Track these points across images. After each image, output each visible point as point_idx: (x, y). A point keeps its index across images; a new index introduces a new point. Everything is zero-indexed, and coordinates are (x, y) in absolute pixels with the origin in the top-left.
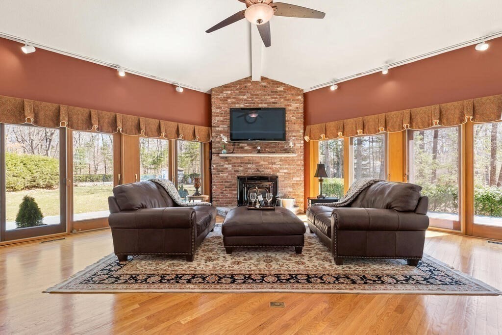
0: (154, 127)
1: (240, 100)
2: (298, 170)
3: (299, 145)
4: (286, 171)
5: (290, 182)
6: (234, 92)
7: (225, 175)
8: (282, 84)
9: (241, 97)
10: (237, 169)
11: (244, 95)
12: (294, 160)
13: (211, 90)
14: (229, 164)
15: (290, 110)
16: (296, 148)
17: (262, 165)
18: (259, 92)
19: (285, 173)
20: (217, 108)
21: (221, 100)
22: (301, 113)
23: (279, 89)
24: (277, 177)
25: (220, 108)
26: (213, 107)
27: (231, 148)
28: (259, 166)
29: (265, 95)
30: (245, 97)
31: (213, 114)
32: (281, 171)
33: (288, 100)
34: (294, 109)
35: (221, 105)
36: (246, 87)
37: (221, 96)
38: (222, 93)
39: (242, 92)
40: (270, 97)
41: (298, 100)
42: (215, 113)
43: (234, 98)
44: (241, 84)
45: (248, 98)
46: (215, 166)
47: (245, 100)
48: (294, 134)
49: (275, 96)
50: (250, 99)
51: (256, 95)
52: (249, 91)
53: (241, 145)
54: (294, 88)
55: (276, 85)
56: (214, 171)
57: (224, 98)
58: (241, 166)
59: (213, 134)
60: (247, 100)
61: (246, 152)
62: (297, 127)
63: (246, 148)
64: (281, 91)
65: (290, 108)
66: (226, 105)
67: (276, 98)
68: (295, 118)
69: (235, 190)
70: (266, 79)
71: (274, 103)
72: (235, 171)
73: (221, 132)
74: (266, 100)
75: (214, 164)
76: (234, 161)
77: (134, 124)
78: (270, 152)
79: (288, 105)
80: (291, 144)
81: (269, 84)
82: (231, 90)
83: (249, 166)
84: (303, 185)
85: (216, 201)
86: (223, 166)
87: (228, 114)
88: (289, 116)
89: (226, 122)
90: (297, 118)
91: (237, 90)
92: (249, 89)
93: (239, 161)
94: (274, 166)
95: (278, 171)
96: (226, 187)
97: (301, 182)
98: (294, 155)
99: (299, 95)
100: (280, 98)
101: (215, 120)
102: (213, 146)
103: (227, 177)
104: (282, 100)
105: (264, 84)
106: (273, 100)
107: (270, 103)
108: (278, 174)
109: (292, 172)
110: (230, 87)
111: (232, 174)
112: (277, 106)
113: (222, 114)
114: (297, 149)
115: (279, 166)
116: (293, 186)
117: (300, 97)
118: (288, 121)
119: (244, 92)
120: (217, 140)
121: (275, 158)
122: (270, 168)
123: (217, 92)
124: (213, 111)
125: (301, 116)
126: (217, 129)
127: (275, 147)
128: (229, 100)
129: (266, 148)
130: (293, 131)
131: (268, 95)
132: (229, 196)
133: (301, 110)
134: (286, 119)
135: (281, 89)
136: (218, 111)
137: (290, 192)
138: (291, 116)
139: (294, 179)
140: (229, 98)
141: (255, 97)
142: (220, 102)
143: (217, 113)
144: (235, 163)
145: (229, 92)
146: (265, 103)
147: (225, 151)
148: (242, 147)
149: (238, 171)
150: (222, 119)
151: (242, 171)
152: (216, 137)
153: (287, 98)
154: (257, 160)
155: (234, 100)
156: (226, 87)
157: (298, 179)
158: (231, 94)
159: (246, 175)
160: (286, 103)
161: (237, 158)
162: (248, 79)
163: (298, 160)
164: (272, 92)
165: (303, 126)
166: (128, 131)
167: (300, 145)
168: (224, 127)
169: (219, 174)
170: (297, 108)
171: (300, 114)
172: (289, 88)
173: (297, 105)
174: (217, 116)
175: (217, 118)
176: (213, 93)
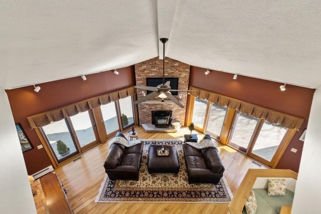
0: (107, 99)
1: (152, 71)
3: (185, 96)
4: (177, 108)
5: (178, 113)
6: (148, 67)
7: (145, 110)
8: (177, 61)
9: (153, 69)
10: (151, 107)
11: (155, 68)
13: (135, 64)
14: (147, 105)
15: (181, 77)
16: (183, 97)
17: (164, 106)
19: (176, 109)
20: (138, 76)
21: (141, 71)
22: (188, 79)
23: (175, 65)
24: (172, 111)
26: (136, 75)
30: (155, 70)
31: (136, 79)
33: (181, 71)
34: (184, 77)
35: (141, 74)
36: (155, 63)
37: (140, 69)
38: (141, 67)
39: (153, 67)
40: (170, 69)
41: (186, 71)
42: (137, 79)
43: (148, 70)
44: (153, 62)
45: (157, 70)
46: (139, 106)
47: (155, 71)
49: (173, 69)
50: (158, 71)
52: (157, 66)
54: (184, 64)
55: (174, 62)
56: (139, 109)
57: (142, 70)
58: (153, 106)
60: (156, 71)
62: (184, 87)
64: (177, 66)
65: (181, 76)
66: (144, 74)
67: (174, 70)
68: (184, 82)
69: (150, 117)
70: (168, 58)
71: (172, 73)
72: (150, 108)
74: (167, 71)
75: (139, 105)
79: (180, 74)
80: (180, 97)
81: (170, 61)
82: (147, 65)
83: (157, 106)
84: (185, 114)
85: (141, 121)
86: (144, 106)
87: (145, 79)
88: (180, 81)
89: (144, 84)
90: (185, 82)
91: (150, 65)
92: (158, 65)
94: (170, 106)
95: (173, 108)
96: (146, 116)
99: (187, 68)
100: (176, 70)
102: (138, 97)
103: (146, 111)
104: (177, 71)
105: (167, 61)
106: (172, 71)
107: (170, 73)
108: (172, 110)
110: (146, 63)
111: (149, 110)
113: (142, 79)
115: (173, 106)
116: (180, 115)
117: (188, 70)
118: (180, 83)
119: (154, 67)
120: (140, 93)
122: (169, 107)
123: (138, 66)
124: (137, 77)
125: (188, 80)
128: (146, 71)
130: (182, 89)
131: (169, 68)
132: (148, 119)
133: (188, 77)
134: (179, 82)
135: (177, 64)
136: (139, 77)
137: (178, 117)
138: (181, 80)
139: (181, 112)
140: (146, 70)
141: (161, 69)
142: (140, 72)
143: (139, 79)
144: (150, 105)
145: (145, 67)
146: (167, 73)
149: (152, 108)
150: (142, 82)
151: (154, 108)
152: (139, 92)
153: (180, 70)
155: (148, 71)
156: (143, 63)
157: (183, 112)
158: (146, 68)
159: (156, 110)
160: (179, 73)
162: (157, 58)
164: (171, 66)
165: (188, 86)
166: (95, 107)
169: (142, 110)
170: (186, 76)
171: (187, 80)
172: (182, 64)
173: (186, 74)
174: (139, 81)
175: (139, 82)
176: (136, 67)
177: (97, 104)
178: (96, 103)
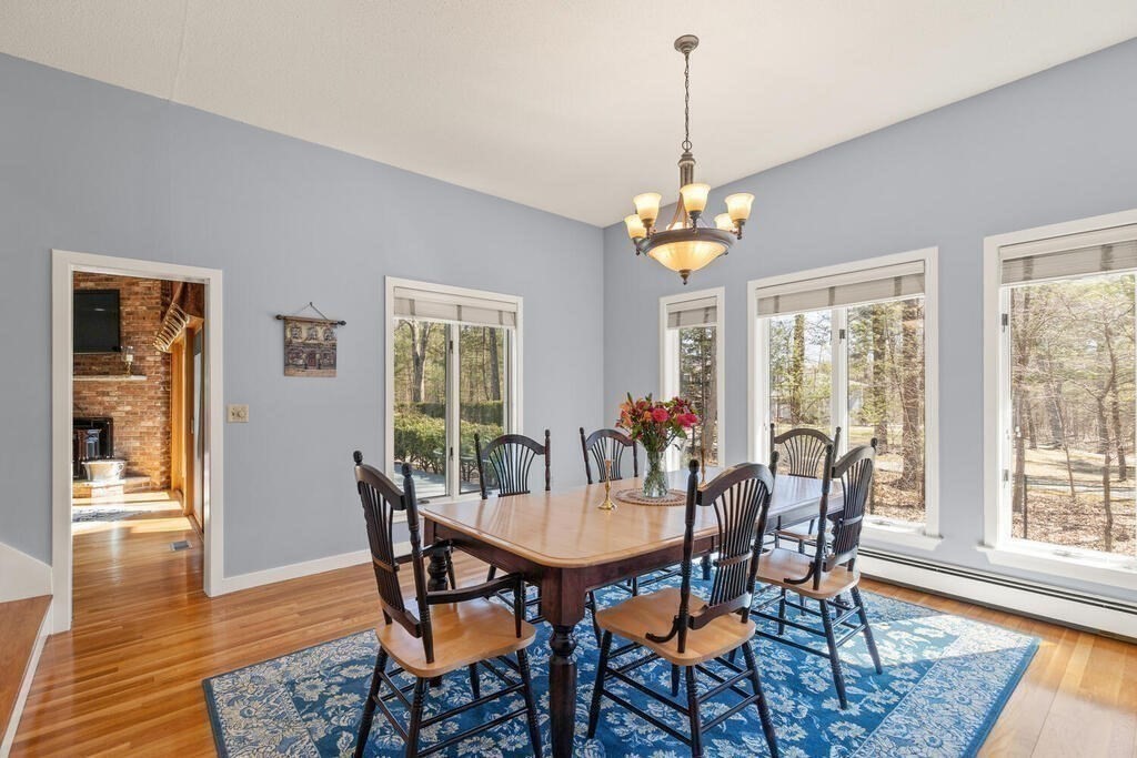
2: (149, 407)
3: (152, 359)
4: (128, 408)
5: (134, 430)
12: (142, 388)
15: (137, 293)
16: (142, 364)
17: (85, 398)
19: (127, 413)
22: (157, 298)
24: (112, 421)
28: (80, 399)
32: (119, 409)
48: (144, 338)
62: (148, 325)
65: (136, 289)
68: (144, 308)
78: (99, 374)
84: (160, 435)
90: (149, 308)
94: (106, 398)
95: (113, 408)
97: (155, 430)
98: (144, 378)
108: (113, 414)
109: (139, 410)
114: (149, 367)
115: (116, 399)
116: (140, 438)
121: (108, 384)
122: (100, 403)
125: (156, 304)
127: (108, 364)
129: (92, 364)
133: (156, 294)
137: (135, 449)
138: (138, 303)
139: (143, 424)
157: (150, 424)
163: (151, 388)
167: (154, 358)
170: (149, 288)
171: (154, 301)
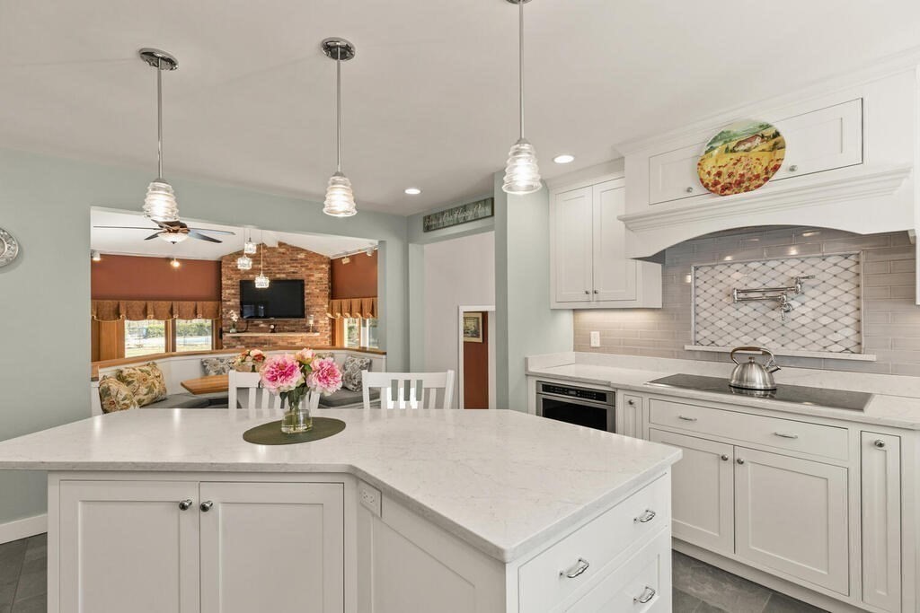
0: (139, 310)
8: (302, 250)
9: (256, 266)
11: (260, 264)
12: (316, 340)
13: (222, 257)
14: (241, 344)
15: (313, 281)
16: (318, 326)
18: (276, 260)
20: (228, 279)
21: (232, 270)
22: (326, 284)
23: (299, 256)
25: (231, 279)
26: (223, 278)
27: (244, 325)
29: (283, 264)
31: (223, 286)
33: (310, 269)
34: (316, 283)
35: (233, 276)
37: (233, 265)
39: (257, 260)
40: (289, 266)
41: (322, 269)
42: (225, 285)
45: (264, 267)
48: (318, 309)
49: (295, 265)
50: (267, 269)
51: (273, 263)
53: (256, 322)
54: (315, 255)
55: (296, 252)
59: (224, 310)
61: (262, 330)
62: (320, 301)
63: (262, 325)
64: (302, 259)
65: (312, 278)
66: (239, 275)
67: (296, 267)
68: (318, 291)
70: (285, 244)
71: (293, 273)
73: (232, 307)
74: (284, 269)
76: (247, 341)
77: (112, 309)
78: (289, 331)
79: (310, 275)
80: (311, 322)
81: (288, 250)
87: (238, 286)
88: (309, 289)
89: (237, 295)
90: (321, 291)
92: (265, 257)
93: (253, 341)
98: (317, 334)
99: (322, 263)
100: (301, 266)
101: (226, 293)
102: (223, 324)
104: (303, 269)
105: (282, 250)
106: (292, 270)
107: (290, 273)
112: (297, 277)
113: (232, 286)
114: (322, 327)
117: (324, 266)
118: (308, 294)
120: (228, 316)
121: (295, 338)
123: (227, 260)
124: (223, 282)
125: (326, 288)
126: (228, 303)
127: (295, 325)
130: (317, 305)
131: (288, 264)
133: (326, 281)
135: (302, 256)
136: (230, 282)
138: (312, 288)
143: (228, 285)
144: (248, 343)
147: (233, 330)
148: (257, 325)
150: (233, 291)
152: (226, 313)
153: (309, 267)
154: (274, 340)
156: (238, 254)
160: (308, 272)
161: (251, 337)
163: (322, 340)
164: (291, 260)
165: (328, 300)
166: (105, 318)
167: (324, 322)
168: (235, 301)
170: (321, 278)
171: (324, 286)
172: (311, 255)
173: (321, 275)
174: (228, 288)
175: (228, 291)
176: (223, 261)
177: (112, 313)
178: (110, 311)
